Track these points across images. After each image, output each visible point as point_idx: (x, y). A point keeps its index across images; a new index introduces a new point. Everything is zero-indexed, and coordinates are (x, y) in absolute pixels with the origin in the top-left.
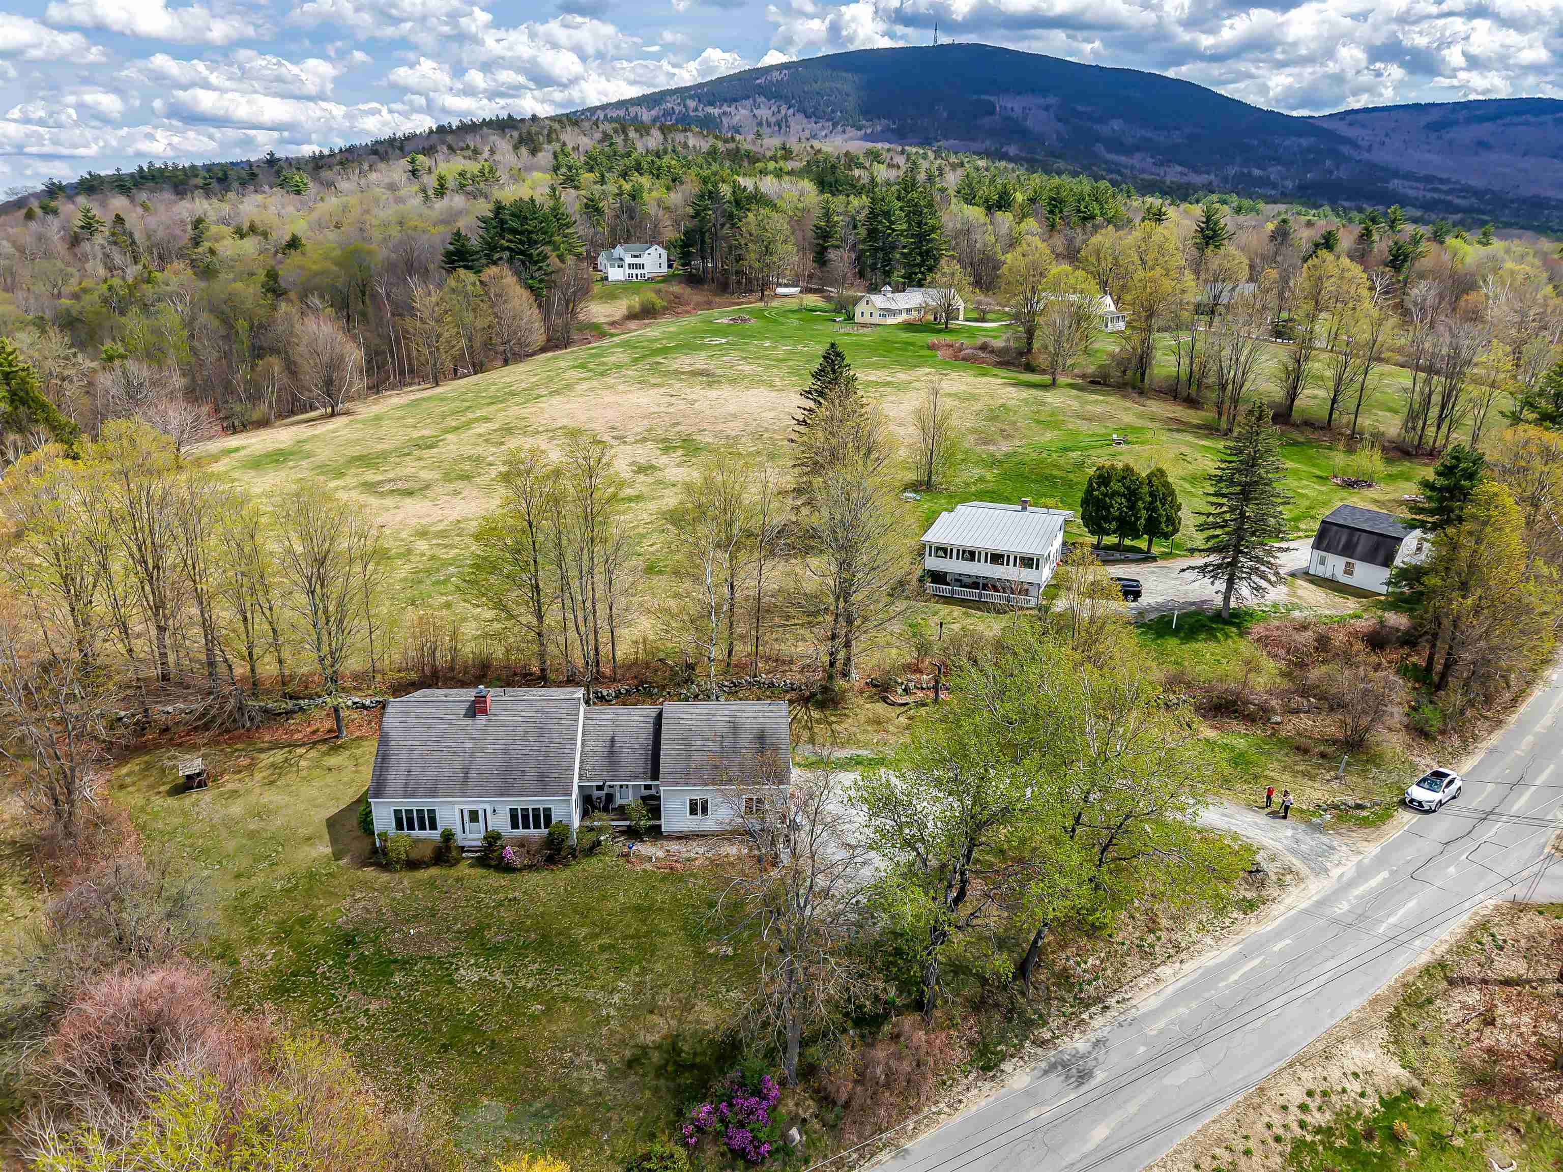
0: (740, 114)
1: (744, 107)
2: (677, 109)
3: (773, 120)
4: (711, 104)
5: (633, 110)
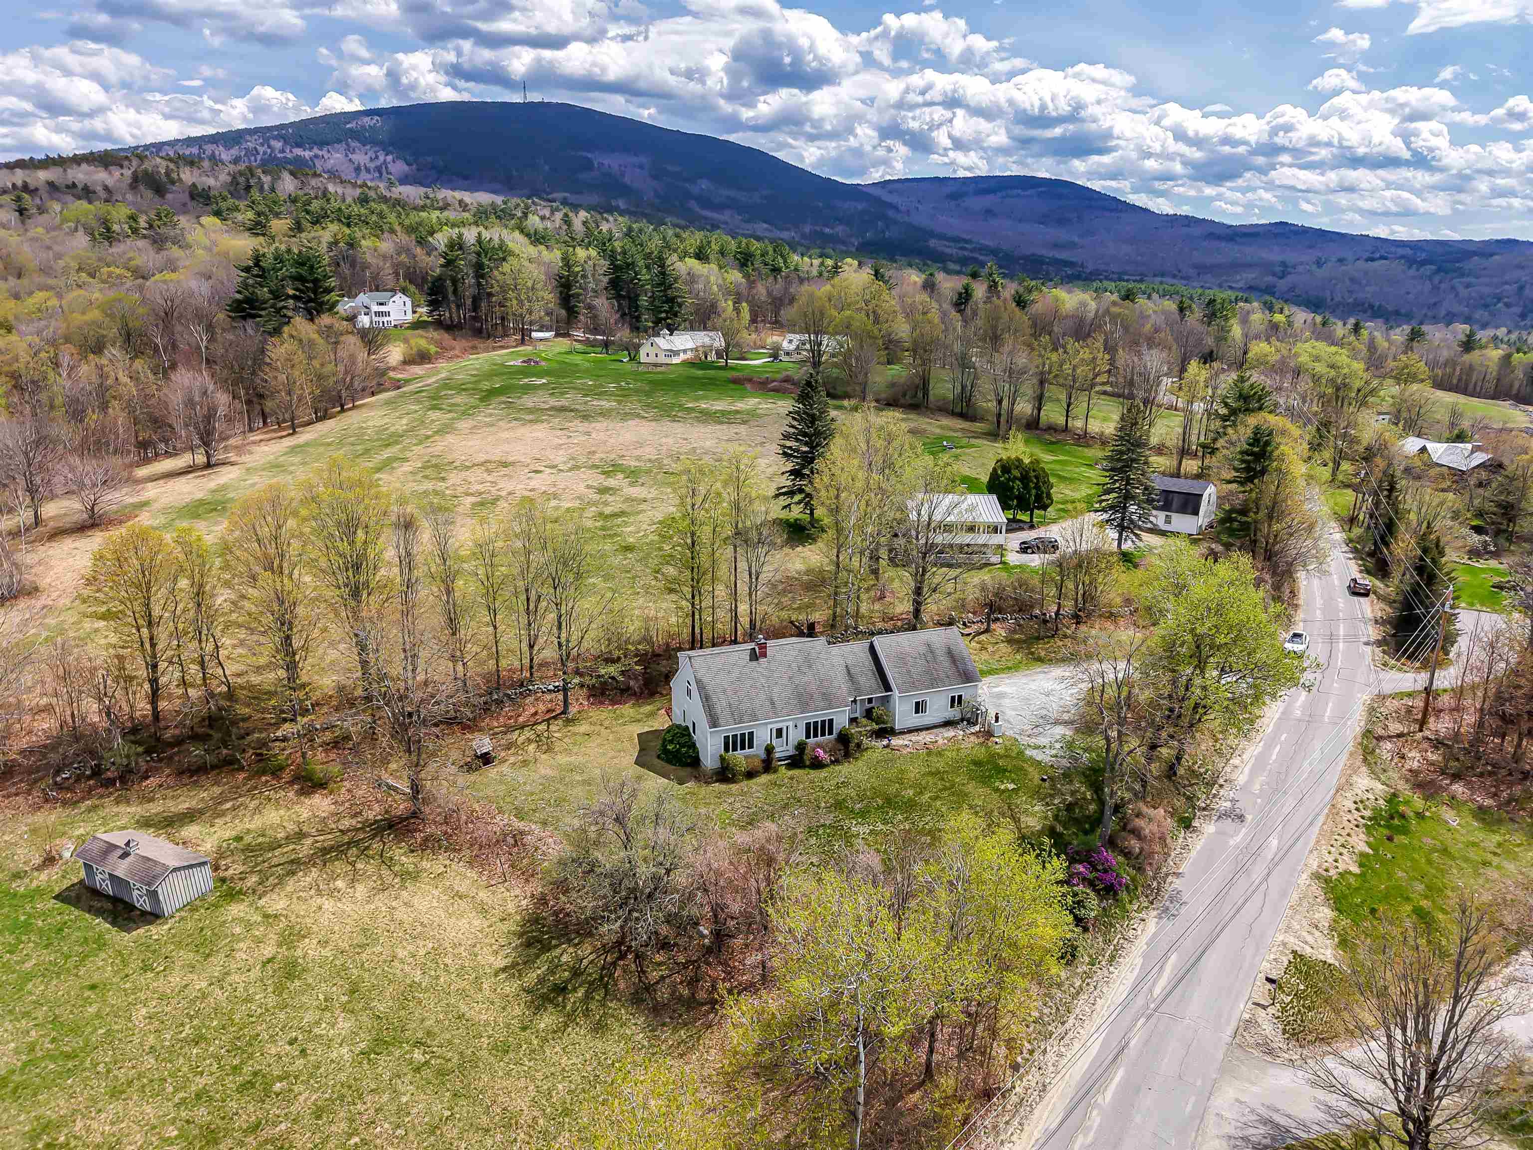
0: (335, 158)
1: (337, 152)
2: (261, 150)
3: (372, 165)
4: (298, 145)
5: (209, 148)
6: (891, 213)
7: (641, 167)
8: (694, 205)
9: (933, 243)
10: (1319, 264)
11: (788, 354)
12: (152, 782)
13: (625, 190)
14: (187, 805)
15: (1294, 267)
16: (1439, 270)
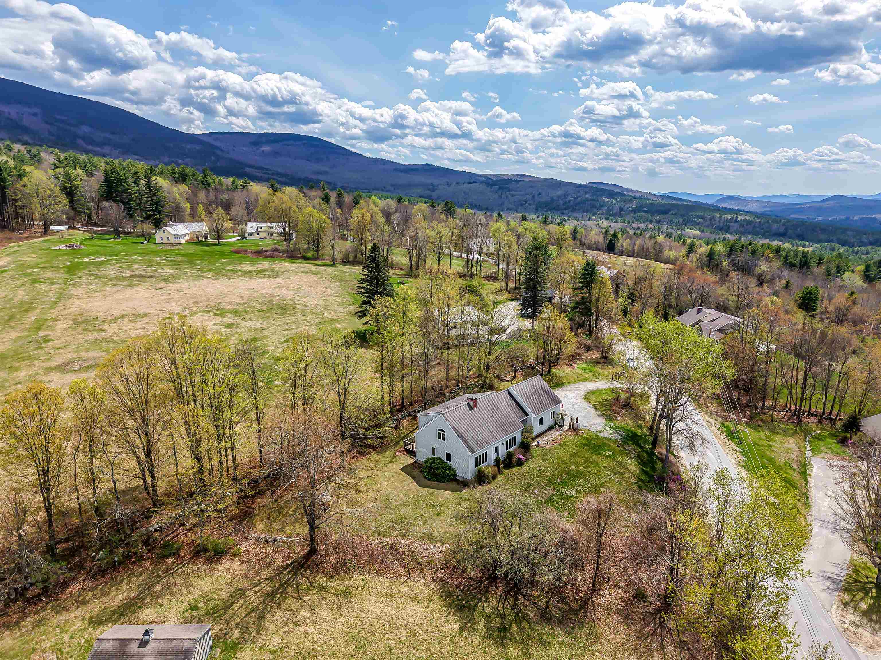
6: (219, 152)
7: (35, 115)
8: (80, 142)
9: (248, 170)
10: (449, 185)
11: (251, 235)
12: (74, 588)
13: (26, 130)
14: (121, 597)
15: (438, 186)
16: (500, 188)
